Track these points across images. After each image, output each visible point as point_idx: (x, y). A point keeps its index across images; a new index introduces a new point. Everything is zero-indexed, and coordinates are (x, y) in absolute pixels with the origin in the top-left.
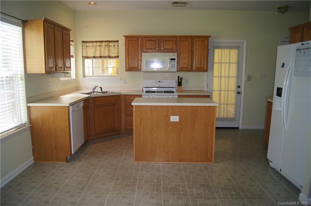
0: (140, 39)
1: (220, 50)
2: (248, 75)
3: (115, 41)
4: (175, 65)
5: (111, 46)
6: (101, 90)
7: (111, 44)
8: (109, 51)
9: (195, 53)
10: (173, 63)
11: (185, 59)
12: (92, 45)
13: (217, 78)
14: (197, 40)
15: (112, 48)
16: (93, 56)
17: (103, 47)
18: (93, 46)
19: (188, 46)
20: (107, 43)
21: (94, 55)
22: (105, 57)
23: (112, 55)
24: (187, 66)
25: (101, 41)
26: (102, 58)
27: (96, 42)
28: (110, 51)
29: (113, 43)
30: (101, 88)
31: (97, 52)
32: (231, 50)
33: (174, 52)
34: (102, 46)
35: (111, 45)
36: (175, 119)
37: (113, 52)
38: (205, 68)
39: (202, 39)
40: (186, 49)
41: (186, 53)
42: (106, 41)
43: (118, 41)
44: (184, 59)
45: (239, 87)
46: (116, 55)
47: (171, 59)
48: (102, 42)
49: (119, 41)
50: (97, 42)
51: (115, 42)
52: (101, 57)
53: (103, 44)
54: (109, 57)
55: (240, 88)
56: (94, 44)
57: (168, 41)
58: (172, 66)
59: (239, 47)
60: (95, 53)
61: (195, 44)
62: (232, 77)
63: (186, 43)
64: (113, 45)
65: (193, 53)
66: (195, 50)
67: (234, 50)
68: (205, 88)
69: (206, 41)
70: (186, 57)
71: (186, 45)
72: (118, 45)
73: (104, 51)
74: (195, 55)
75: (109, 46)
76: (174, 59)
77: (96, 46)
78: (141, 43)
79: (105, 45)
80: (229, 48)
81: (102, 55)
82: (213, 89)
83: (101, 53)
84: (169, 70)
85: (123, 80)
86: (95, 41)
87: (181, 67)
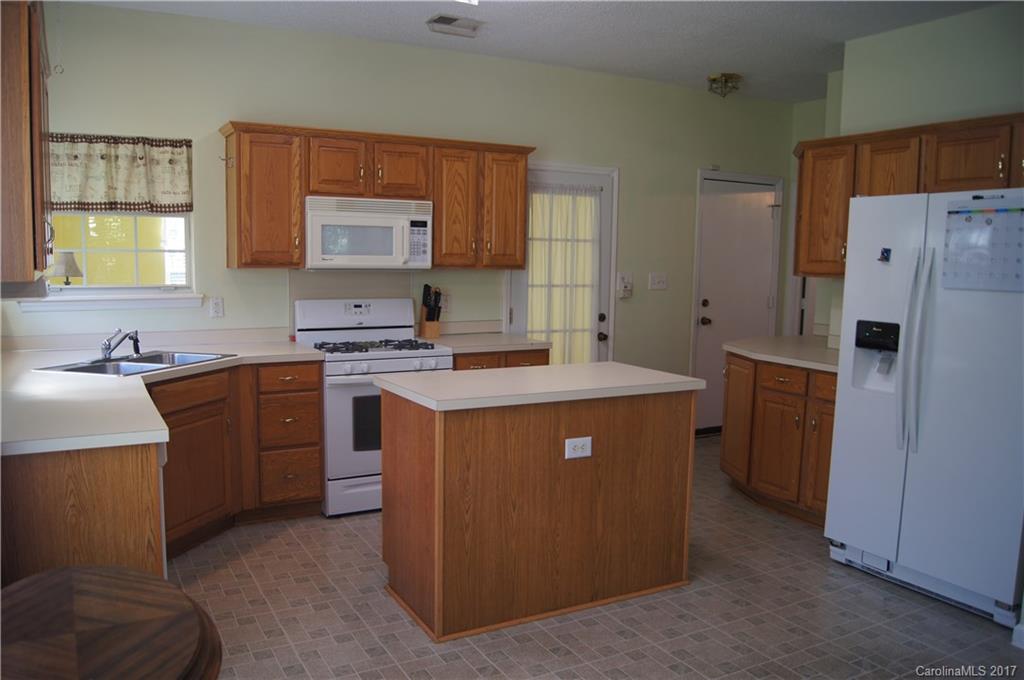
0: (296, 140)
1: (547, 197)
2: (623, 279)
3: (176, 141)
4: (425, 245)
5: (158, 163)
6: (137, 350)
7: (156, 152)
8: (150, 182)
9: (487, 204)
10: (420, 237)
11: (458, 225)
12: (68, 152)
13: (539, 289)
14: (493, 160)
15: (162, 172)
16: (76, 200)
17: (123, 163)
18: (76, 157)
19: (465, 177)
20: (139, 149)
21: (80, 196)
22: (129, 207)
23: (165, 200)
24: (464, 251)
25: (113, 138)
26: (116, 209)
27: (89, 139)
28: (153, 182)
29: (169, 149)
30: (136, 342)
31: (92, 182)
32: (578, 198)
33: (422, 198)
34: (117, 157)
35: (156, 157)
36: (577, 447)
37: (167, 186)
38: (518, 255)
39: (509, 156)
40: (460, 189)
41: (459, 204)
42: (135, 141)
43: (188, 144)
44: (454, 222)
45: (602, 318)
46: (182, 199)
47: (414, 224)
48: (116, 140)
49: (193, 144)
50: (91, 142)
51: (175, 144)
52: (112, 206)
53: (124, 150)
54: (152, 206)
55: (606, 320)
56: (81, 148)
57: (401, 154)
58: (415, 249)
59: (602, 190)
60: (83, 188)
61: (487, 172)
62: (584, 286)
63: (460, 166)
64: (168, 156)
65: (482, 204)
66: (487, 191)
67: (588, 198)
68: (504, 323)
69: (521, 164)
70: (460, 217)
71: (459, 174)
72: (189, 161)
73: (128, 182)
74: (488, 212)
75: (150, 162)
76: (424, 224)
77: (89, 156)
78: (300, 155)
79: (129, 153)
80: (575, 190)
81: (120, 197)
82: (529, 328)
83: (111, 188)
84: (405, 263)
85: (210, 304)
86: (84, 136)
87: (444, 251)
